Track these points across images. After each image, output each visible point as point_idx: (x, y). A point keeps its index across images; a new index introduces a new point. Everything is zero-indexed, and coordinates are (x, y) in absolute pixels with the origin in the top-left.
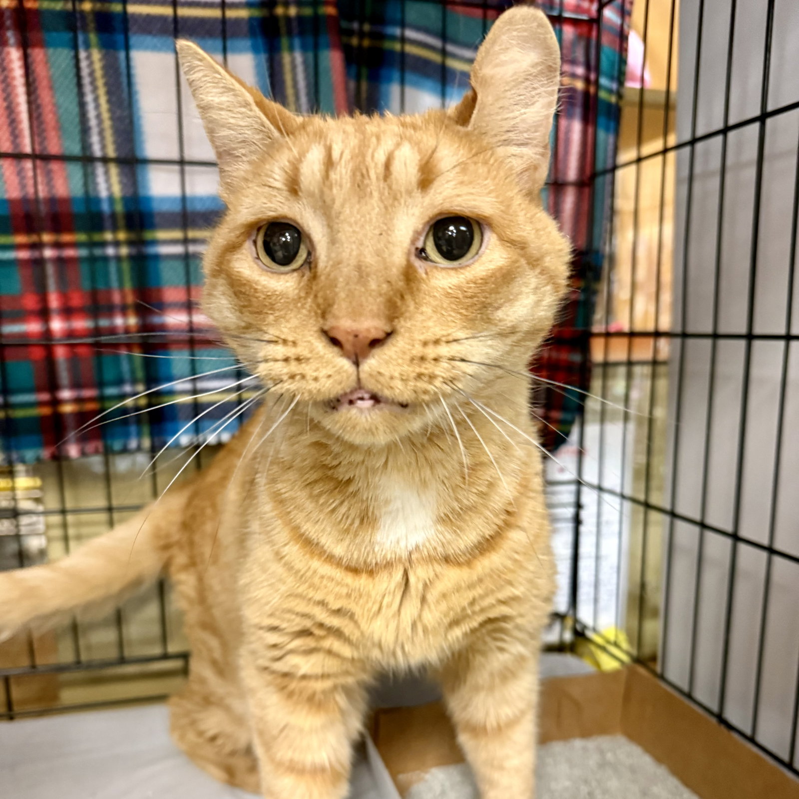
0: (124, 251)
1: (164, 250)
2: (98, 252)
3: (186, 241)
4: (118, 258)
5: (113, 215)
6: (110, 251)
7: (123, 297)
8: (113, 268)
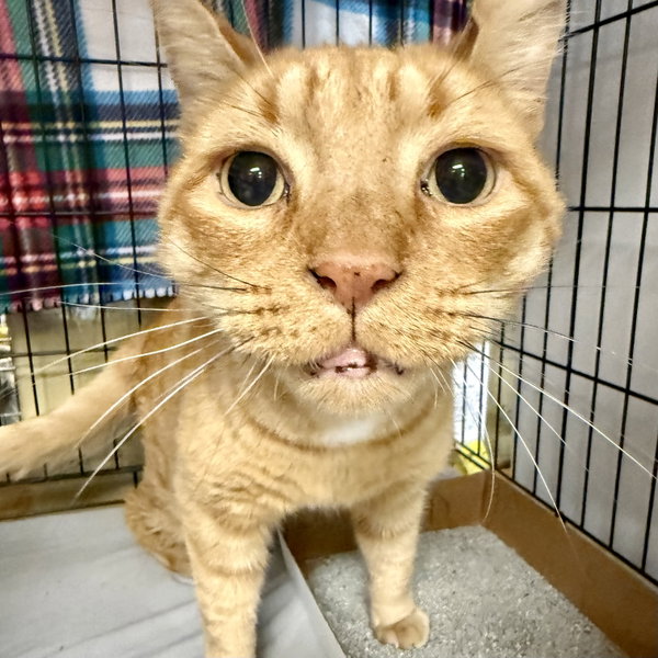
0: (73, 138)
1: (107, 137)
2: (50, 138)
3: (125, 130)
4: (69, 144)
5: (62, 107)
6: (61, 138)
7: (74, 177)
8: (64, 151)
